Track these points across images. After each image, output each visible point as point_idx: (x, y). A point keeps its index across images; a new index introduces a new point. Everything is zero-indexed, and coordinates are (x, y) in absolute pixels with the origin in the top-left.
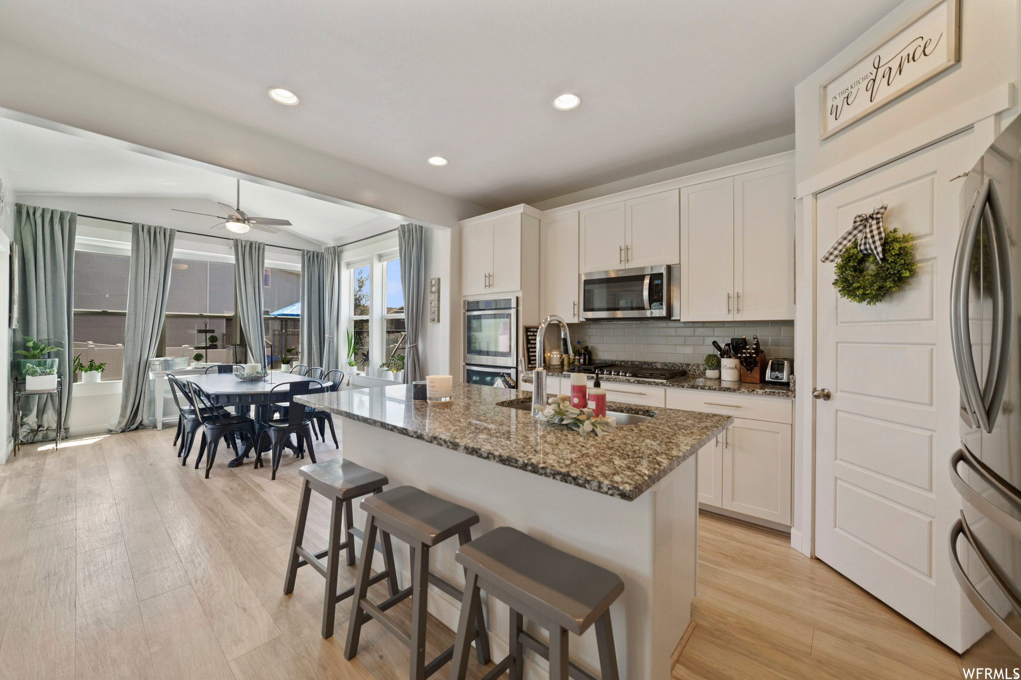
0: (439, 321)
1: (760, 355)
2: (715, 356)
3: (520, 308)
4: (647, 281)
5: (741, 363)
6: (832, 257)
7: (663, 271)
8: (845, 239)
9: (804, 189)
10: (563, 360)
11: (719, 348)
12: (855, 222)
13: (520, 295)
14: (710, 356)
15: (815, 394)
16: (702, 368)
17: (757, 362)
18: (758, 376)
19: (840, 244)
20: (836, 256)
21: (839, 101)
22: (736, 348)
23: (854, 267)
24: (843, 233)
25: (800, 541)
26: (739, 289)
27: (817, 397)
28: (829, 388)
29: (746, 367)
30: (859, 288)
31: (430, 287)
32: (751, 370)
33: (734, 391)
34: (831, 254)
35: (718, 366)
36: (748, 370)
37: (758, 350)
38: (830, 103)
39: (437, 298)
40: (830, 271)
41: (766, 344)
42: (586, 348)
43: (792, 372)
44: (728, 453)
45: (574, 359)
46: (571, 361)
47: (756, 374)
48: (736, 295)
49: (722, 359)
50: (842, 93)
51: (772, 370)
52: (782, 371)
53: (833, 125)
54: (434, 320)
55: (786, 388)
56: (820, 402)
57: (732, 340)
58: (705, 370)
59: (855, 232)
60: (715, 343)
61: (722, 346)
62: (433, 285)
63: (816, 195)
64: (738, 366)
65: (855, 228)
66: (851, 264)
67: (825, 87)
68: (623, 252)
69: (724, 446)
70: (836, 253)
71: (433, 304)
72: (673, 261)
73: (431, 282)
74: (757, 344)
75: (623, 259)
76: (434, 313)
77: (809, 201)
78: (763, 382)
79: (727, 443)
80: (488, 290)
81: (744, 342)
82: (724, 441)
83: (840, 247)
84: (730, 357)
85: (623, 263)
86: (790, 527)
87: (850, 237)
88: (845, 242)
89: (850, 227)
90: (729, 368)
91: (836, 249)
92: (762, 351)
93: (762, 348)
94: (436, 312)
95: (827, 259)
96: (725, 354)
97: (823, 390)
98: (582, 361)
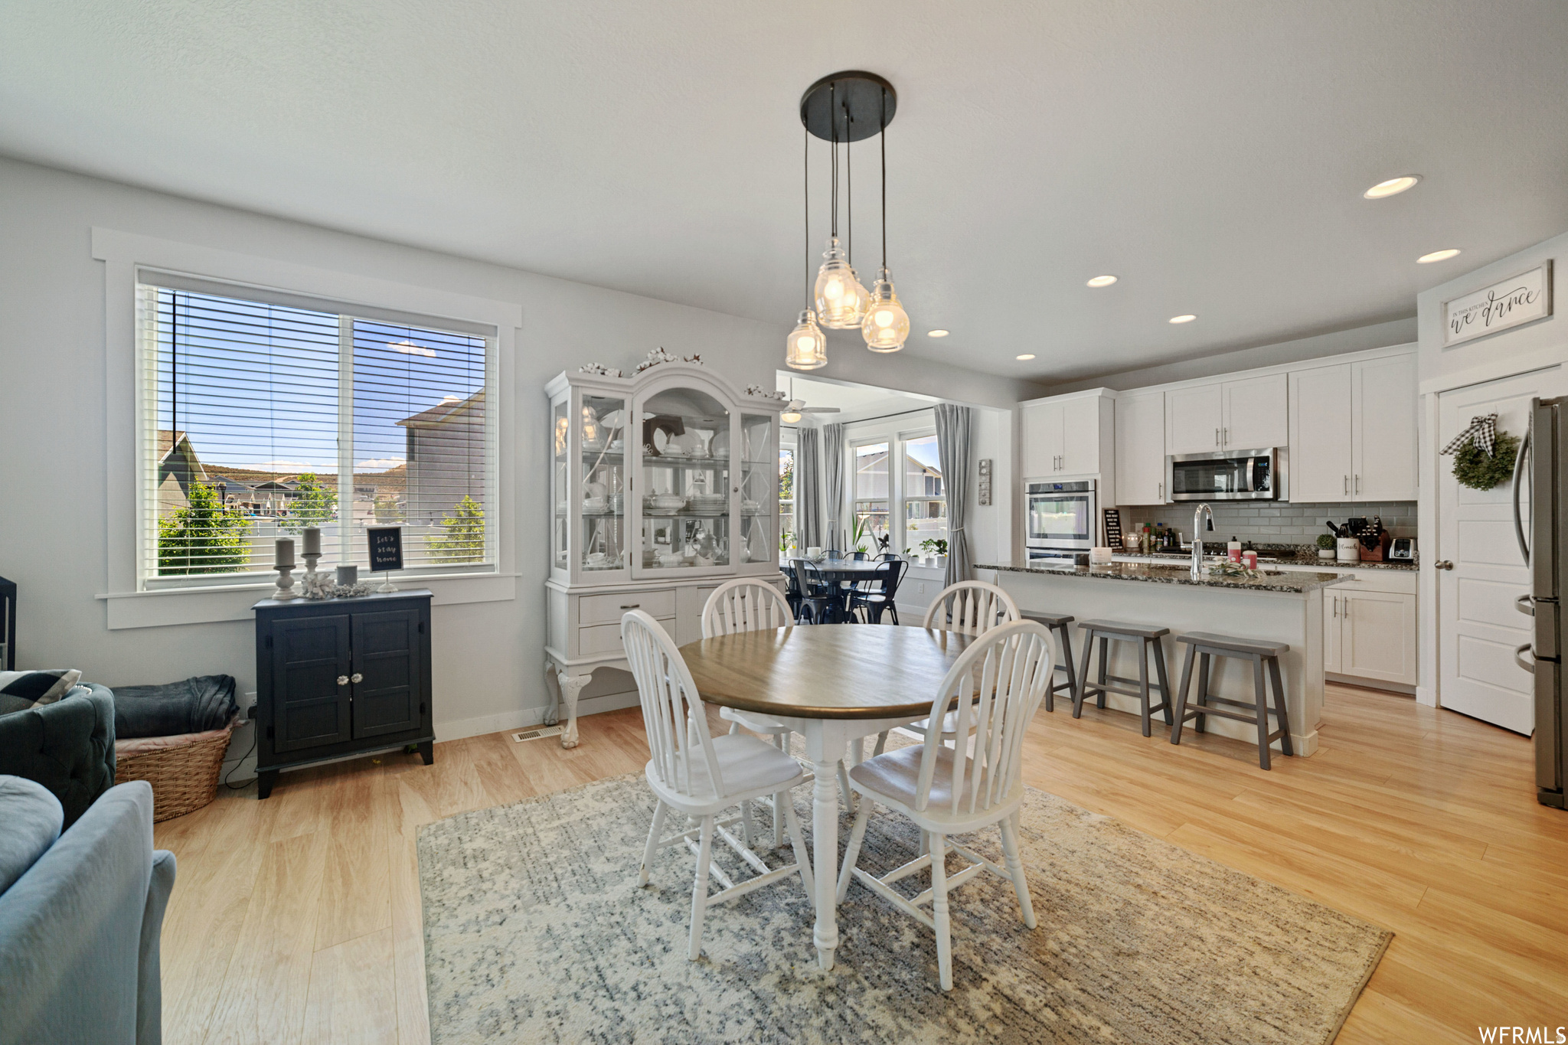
0: (990, 504)
1: (1383, 534)
2: (1330, 536)
3: (1099, 491)
4: (1250, 464)
5: (1361, 542)
6: (1450, 451)
7: (1268, 453)
8: (1463, 436)
9: (1427, 386)
10: (1142, 542)
11: (1334, 528)
12: (1473, 422)
13: (1099, 478)
14: (1323, 536)
15: (1438, 564)
16: (1313, 549)
17: (1379, 541)
18: (1380, 555)
19: (1458, 440)
20: (1455, 450)
21: (1460, 318)
22: (1354, 527)
23: (1470, 460)
24: (1461, 431)
25: (1425, 697)
26: (1357, 471)
27: (1439, 567)
28: (1452, 560)
29: (1366, 545)
30: (1473, 477)
31: (978, 469)
32: (1373, 549)
33: (1353, 566)
34: (1450, 448)
35: (1334, 546)
36: (1368, 549)
37: (1380, 529)
38: (1451, 318)
39: (988, 480)
40: (1450, 462)
41: (1391, 523)
42: (1169, 530)
43: (1416, 549)
44: (1347, 623)
45: (1156, 542)
46: (1152, 544)
47: (1378, 552)
48: (1354, 477)
49: (1338, 539)
50: (1462, 312)
51: (1397, 548)
52: (1407, 549)
53: (1454, 337)
54: (984, 503)
55: (1409, 564)
56: (1443, 571)
57: (1350, 520)
58: (1318, 550)
59: (1472, 431)
60: (1329, 524)
61: (1338, 526)
62: (983, 467)
63: (1438, 393)
64: (1357, 545)
65: (1472, 428)
66: (1467, 457)
67: (1446, 304)
68: (1220, 434)
69: (1343, 617)
70: (1455, 447)
71: (983, 487)
72: (1281, 443)
73: (980, 464)
74: (1379, 523)
75: (1220, 441)
76: (984, 495)
77: (1431, 399)
78: (1386, 559)
79: (1346, 614)
80: (1058, 473)
81: (1363, 523)
82: (1343, 612)
83: (1458, 443)
84: (1347, 537)
85: (1220, 445)
86: (1414, 687)
87: (1467, 435)
88: (1463, 439)
89: (1468, 427)
90: (1346, 547)
91: (1454, 444)
92: (1385, 531)
93: (1384, 528)
94: (988, 495)
95: (1446, 452)
96: (1341, 533)
97: (1446, 562)
98: (1166, 543)
